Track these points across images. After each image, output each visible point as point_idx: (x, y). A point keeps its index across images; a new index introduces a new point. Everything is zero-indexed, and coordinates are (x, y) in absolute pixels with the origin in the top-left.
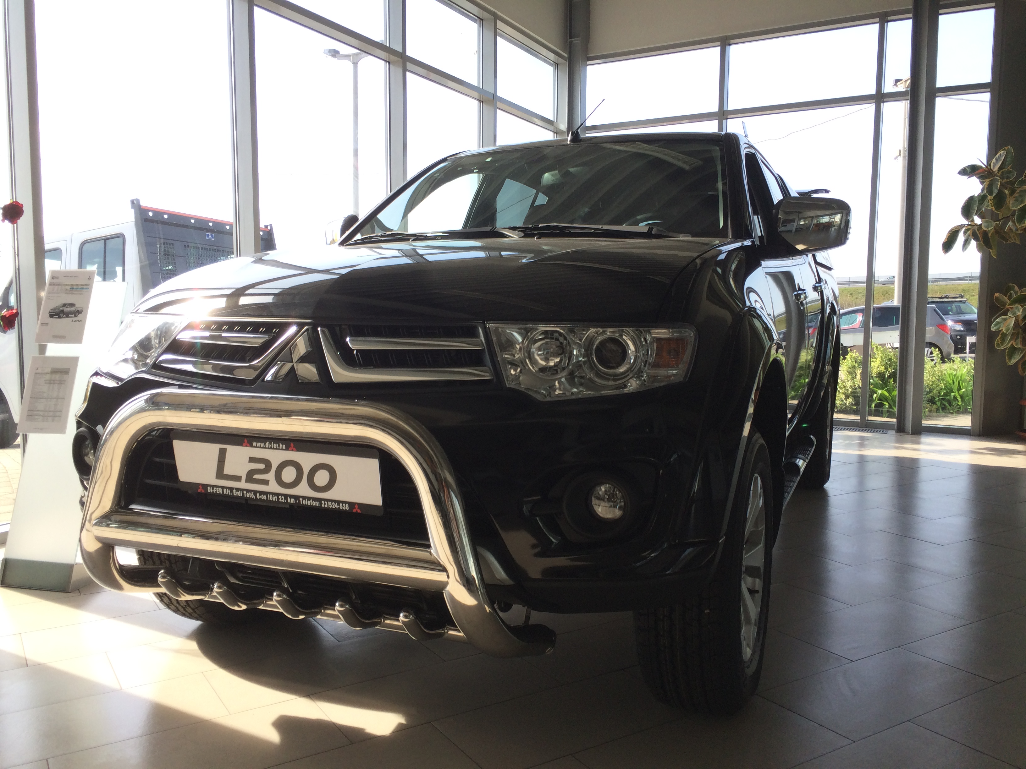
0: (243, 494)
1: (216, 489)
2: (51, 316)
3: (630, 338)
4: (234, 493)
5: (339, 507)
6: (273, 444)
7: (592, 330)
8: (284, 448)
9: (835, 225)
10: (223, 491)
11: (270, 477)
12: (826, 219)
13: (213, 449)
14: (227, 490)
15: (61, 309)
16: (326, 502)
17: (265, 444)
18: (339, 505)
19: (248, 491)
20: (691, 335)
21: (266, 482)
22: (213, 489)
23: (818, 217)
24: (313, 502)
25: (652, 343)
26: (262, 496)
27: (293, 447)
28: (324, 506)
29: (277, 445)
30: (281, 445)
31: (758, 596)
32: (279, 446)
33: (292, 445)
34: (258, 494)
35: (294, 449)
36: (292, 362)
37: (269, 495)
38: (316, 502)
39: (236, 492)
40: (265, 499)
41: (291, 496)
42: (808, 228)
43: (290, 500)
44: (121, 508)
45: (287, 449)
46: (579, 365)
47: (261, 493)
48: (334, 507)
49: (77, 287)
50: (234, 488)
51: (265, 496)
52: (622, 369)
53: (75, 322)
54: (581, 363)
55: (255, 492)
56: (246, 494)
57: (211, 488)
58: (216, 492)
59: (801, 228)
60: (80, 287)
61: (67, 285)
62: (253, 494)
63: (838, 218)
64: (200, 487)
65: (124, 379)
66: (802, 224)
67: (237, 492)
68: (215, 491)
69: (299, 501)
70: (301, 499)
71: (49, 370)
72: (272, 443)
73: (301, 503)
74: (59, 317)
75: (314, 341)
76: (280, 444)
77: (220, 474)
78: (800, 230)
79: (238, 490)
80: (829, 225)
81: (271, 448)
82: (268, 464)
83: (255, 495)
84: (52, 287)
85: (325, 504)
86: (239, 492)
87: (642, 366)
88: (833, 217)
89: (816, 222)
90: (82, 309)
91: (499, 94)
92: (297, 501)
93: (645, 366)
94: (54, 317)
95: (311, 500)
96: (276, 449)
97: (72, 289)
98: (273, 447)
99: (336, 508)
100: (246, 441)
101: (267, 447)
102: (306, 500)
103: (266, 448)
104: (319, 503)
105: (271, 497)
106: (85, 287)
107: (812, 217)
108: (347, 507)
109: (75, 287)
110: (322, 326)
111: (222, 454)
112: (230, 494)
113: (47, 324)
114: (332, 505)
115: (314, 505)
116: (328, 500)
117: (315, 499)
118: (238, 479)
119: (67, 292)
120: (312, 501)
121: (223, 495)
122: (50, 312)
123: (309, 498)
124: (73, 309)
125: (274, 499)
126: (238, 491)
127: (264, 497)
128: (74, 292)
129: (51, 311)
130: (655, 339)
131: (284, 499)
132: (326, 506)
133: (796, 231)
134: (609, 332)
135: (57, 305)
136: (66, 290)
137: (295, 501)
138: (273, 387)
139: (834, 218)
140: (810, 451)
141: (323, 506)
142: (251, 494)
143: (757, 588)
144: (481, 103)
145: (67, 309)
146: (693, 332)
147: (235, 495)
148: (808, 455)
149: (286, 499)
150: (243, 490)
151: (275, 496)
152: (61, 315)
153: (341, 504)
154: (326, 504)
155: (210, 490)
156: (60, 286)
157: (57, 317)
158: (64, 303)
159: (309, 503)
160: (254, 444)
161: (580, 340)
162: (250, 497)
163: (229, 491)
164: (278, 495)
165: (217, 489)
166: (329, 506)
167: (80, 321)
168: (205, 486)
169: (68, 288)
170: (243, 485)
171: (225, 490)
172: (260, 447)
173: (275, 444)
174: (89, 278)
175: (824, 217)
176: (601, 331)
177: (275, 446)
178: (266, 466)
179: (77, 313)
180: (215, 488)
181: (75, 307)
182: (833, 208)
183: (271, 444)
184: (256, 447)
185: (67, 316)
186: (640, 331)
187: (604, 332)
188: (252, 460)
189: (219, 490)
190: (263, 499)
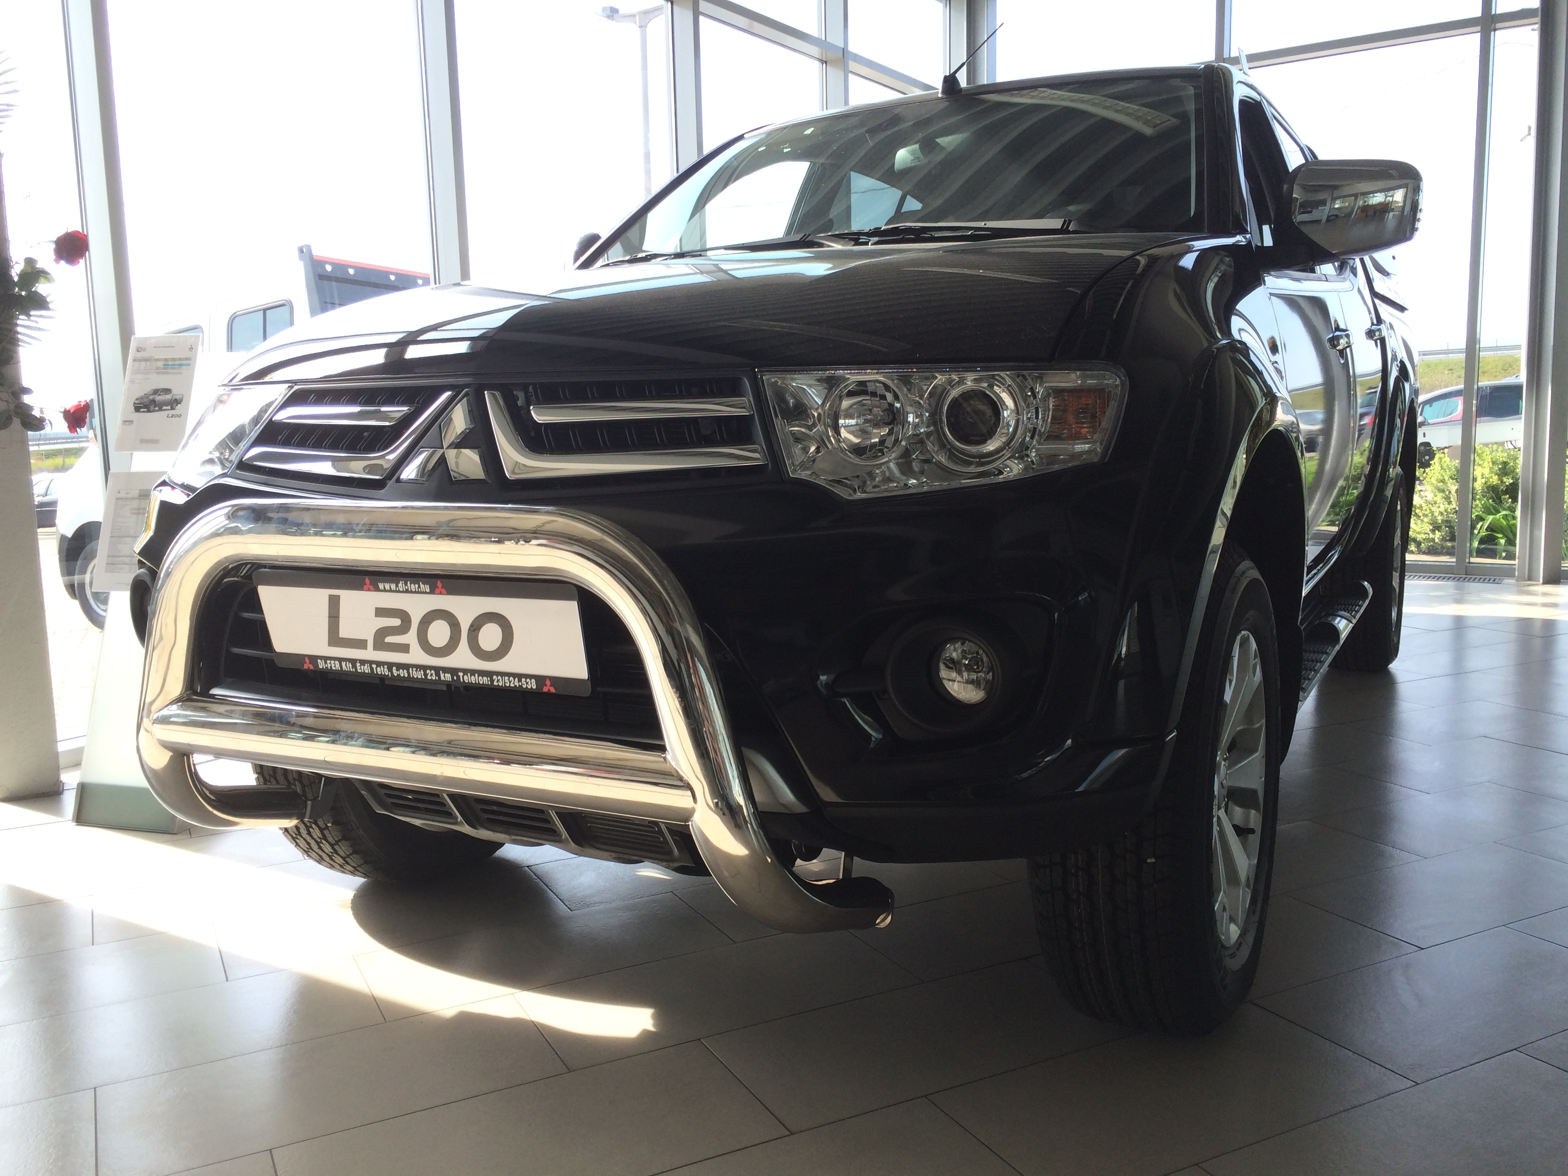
0: (372, 669)
1: (330, 663)
2: (137, 409)
3: (1006, 390)
4: (358, 668)
5: (520, 684)
6: (410, 584)
7: (940, 379)
8: (428, 590)
9: (1393, 209)
10: (341, 666)
11: (411, 638)
12: (1378, 199)
13: (319, 597)
14: (348, 663)
15: (151, 397)
16: (499, 677)
17: (397, 586)
18: (520, 681)
19: (379, 664)
20: (1117, 383)
21: (404, 648)
22: (326, 663)
23: (1365, 194)
24: (480, 678)
25: (1045, 399)
26: (401, 670)
27: (442, 588)
28: (497, 684)
29: (417, 586)
30: (422, 586)
31: (1255, 840)
32: (419, 587)
33: (439, 584)
34: (394, 668)
35: (443, 590)
36: (443, 448)
37: (411, 669)
38: (485, 678)
39: (360, 666)
40: (406, 675)
41: (446, 670)
42: (1349, 215)
43: (444, 676)
44: (195, 693)
45: (432, 592)
46: (919, 441)
47: (400, 666)
48: (513, 685)
49: (173, 363)
50: (357, 660)
51: (405, 671)
52: (991, 446)
53: (172, 417)
54: (921, 436)
55: (390, 665)
56: (376, 668)
57: (323, 661)
58: (331, 667)
59: (1337, 216)
60: (177, 363)
61: (158, 360)
62: (387, 668)
63: (1398, 196)
64: (307, 660)
65: (198, 489)
66: (1337, 209)
67: (362, 667)
68: (329, 665)
69: (458, 677)
70: (461, 674)
71: (136, 493)
72: (409, 582)
73: (462, 681)
74: (149, 411)
75: (478, 415)
76: (421, 583)
77: (334, 639)
78: (1333, 218)
79: (363, 662)
80: (1384, 208)
81: (407, 591)
82: (404, 616)
83: (390, 670)
84: (137, 363)
85: (498, 681)
86: (366, 667)
87: (1028, 439)
88: (1391, 193)
89: (1361, 203)
90: (181, 396)
91: (852, 48)
92: (455, 678)
93: (1032, 438)
94: (142, 410)
95: (476, 675)
96: (415, 592)
97: (166, 366)
98: (410, 590)
99: (515, 686)
100: (367, 581)
101: (401, 589)
102: (469, 674)
103: (399, 592)
104: (489, 678)
105: (414, 672)
106: (185, 362)
107: (1356, 196)
108: (532, 685)
109: (170, 363)
110: (490, 387)
111: (334, 603)
112: (352, 670)
113: (131, 422)
114: (510, 682)
115: (481, 683)
116: (503, 674)
117: (482, 673)
118: (361, 644)
119: (159, 371)
120: (478, 676)
121: (341, 673)
122: (135, 403)
123: (473, 672)
124: (168, 397)
125: (419, 675)
126: (364, 665)
127: (403, 673)
128: (169, 371)
129: (137, 402)
130: (1051, 391)
131: (434, 674)
132: (501, 684)
133: (1328, 220)
134: (970, 381)
135: (146, 393)
136: (158, 368)
137: (452, 678)
138: (414, 491)
139: (1392, 196)
140: (1361, 606)
141: (495, 683)
142: (384, 668)
143: (1252, 825)
144: (824, 65)
145: (158, 398)
146: (1120, 378)
147: (359, 671)
148: (1357, 612)
149: (437, 674)
150: (371, 663)
151: (420, 671)
152: (152, 408)
153: (523, 680)
154: (500, 680)
155: (321, 665)
156: (148, 363)
157: (146, 410)
158: (155, 387)
159: (473, 679)
160: (381, 586)
161: (921, 397)
162: (383, 673)
163: (351, 666)
164: (424, 668)
165: (333, 662)
166: (505, 683)
167: (179, 416)
168: (314, 659)
169: (160, 364)
170: (369, 654)
171: (343, 664)
172: (391, 591)
173: (412, 585)
174: (191, 349)
175: (1375, 195)
176: (957, 379)
177: (413, 587)
178: (402, 622)
179: (175, 403)
180: (328, 662)
181: (171, 395)
182: (1390, 177)
183: (406, 585)
184: (385, 590)
185: (160, 409)
186: (1023, 376)
187: (961, 381)
188: (381, 612)
189: (335, 664)
190: (402, 675)
